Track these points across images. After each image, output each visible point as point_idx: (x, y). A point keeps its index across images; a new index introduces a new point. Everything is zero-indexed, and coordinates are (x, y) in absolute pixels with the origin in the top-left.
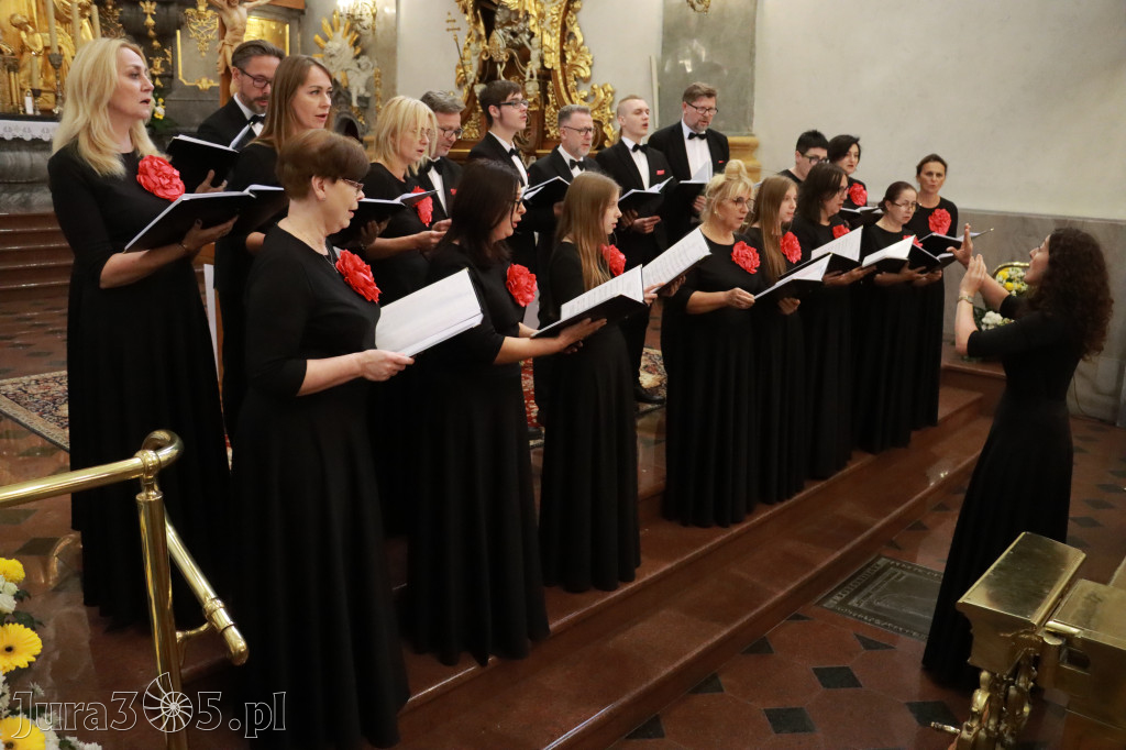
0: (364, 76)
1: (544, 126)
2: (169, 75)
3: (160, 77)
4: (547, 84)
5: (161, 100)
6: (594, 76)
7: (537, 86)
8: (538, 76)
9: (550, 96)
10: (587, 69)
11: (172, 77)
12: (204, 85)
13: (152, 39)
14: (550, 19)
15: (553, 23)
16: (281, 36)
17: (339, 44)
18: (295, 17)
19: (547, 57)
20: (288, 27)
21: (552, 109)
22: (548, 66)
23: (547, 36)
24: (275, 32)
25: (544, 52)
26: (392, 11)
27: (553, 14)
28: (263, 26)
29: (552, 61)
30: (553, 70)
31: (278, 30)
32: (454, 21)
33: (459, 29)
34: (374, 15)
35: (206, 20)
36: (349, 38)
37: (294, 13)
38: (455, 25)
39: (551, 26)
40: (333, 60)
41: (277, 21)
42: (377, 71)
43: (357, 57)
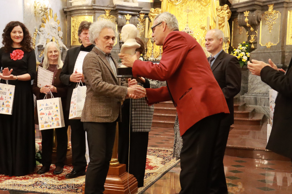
3: (254, 43)
11: (257, 43)
12: (269, 46)
13: (250, 27)
35: (273, 15)
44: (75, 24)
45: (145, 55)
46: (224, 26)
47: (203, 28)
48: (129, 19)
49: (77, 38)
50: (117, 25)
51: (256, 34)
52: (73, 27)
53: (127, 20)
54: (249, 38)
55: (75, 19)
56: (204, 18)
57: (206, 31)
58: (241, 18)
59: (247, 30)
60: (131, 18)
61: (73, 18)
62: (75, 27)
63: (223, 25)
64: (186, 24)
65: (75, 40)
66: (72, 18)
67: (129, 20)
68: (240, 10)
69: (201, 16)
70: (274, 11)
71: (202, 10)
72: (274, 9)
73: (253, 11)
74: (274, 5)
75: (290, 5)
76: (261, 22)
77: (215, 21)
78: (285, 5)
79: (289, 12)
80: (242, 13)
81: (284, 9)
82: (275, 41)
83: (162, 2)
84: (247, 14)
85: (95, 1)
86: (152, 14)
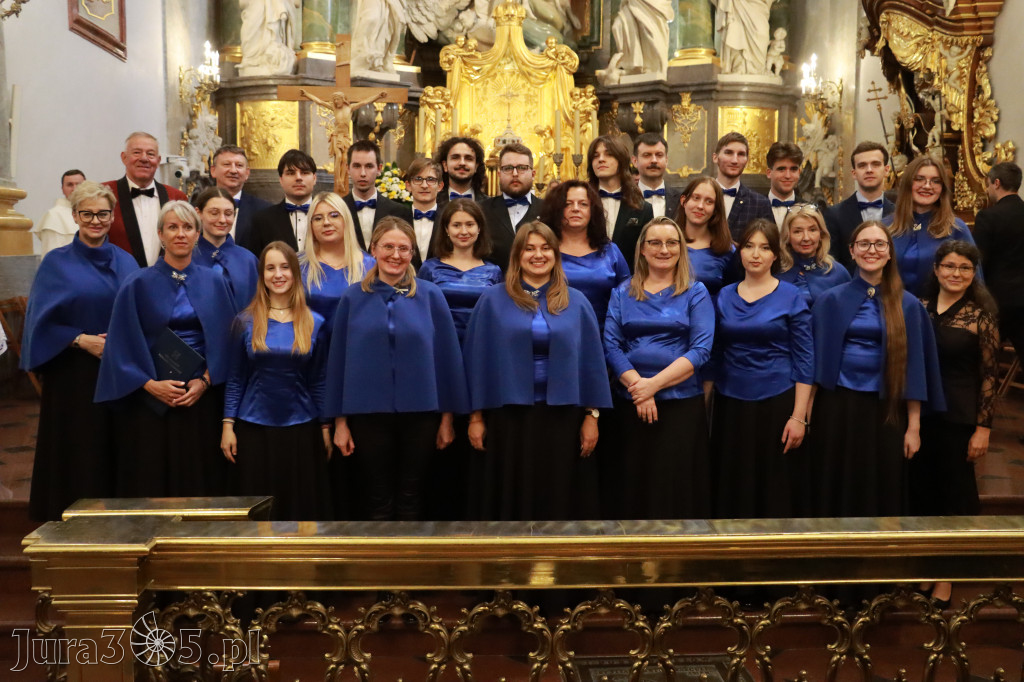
0: (832, 155)
1: (954, 197)
4: (958, 148)
6: (1000, 133)
7: (940, 149)
8: (941, 141)
9: (960, 161)
10: (993, 126)
12: (685, 172)
14: (956, 74)
15: (960, 78)
16: (767, 122)
17: (814, 125)
18: (786, 103)
19: (954, 118)
20: (777, 113)
21: (960, 177)
22: (955, 128)
23: (955, 94)
24: (761, 120)
25: (950, 113)
26: (853, 87)
27: (961, 68)
28: (745, 114)
29: (959, 121)
30: (960, 132)
31: (763, 117)
32: (880, 90)
33: (885, 98)
34: (841, 93)
35: (689, 114)
36: (822, 119)
37: (785, 99)
38: (880, 94)
39: (958, 82)
40: (809, 142)
41: (762, 108)
42: (841, 149)
43: (826, 137)
44: (249, 118)
46: (585, 131)
47: (541, 133)
48: (382, 109)
49: (257, 152)
52: (243, 125)
53: (377, 112)
55: (251, 108)
56: (534, 111)
57: (546, 140)
58: (626, 116)
60: (386, 108)
61: (241, 103)
62: (249, 128)
63: (583, 128)
64: (506, 123)
65: (252, 157)
66: (238, 105)
67: (382, 112)
68: (624, 99)
69: (529, 106)
70: (693, 105)
71: (531, 93)
72: (692, 101)
73: (652, 103)
74: (694, 93)
75: (723, 96)
76: (665, 127)
77: (567, 119)
78: (714, 96)
79: (720, 109)
80: (627, 105)
81: (713, 103)
82: (696, 164)
83: (449, 75)
84: (638, 107)
85: (301, 66)
86: (429, 100)
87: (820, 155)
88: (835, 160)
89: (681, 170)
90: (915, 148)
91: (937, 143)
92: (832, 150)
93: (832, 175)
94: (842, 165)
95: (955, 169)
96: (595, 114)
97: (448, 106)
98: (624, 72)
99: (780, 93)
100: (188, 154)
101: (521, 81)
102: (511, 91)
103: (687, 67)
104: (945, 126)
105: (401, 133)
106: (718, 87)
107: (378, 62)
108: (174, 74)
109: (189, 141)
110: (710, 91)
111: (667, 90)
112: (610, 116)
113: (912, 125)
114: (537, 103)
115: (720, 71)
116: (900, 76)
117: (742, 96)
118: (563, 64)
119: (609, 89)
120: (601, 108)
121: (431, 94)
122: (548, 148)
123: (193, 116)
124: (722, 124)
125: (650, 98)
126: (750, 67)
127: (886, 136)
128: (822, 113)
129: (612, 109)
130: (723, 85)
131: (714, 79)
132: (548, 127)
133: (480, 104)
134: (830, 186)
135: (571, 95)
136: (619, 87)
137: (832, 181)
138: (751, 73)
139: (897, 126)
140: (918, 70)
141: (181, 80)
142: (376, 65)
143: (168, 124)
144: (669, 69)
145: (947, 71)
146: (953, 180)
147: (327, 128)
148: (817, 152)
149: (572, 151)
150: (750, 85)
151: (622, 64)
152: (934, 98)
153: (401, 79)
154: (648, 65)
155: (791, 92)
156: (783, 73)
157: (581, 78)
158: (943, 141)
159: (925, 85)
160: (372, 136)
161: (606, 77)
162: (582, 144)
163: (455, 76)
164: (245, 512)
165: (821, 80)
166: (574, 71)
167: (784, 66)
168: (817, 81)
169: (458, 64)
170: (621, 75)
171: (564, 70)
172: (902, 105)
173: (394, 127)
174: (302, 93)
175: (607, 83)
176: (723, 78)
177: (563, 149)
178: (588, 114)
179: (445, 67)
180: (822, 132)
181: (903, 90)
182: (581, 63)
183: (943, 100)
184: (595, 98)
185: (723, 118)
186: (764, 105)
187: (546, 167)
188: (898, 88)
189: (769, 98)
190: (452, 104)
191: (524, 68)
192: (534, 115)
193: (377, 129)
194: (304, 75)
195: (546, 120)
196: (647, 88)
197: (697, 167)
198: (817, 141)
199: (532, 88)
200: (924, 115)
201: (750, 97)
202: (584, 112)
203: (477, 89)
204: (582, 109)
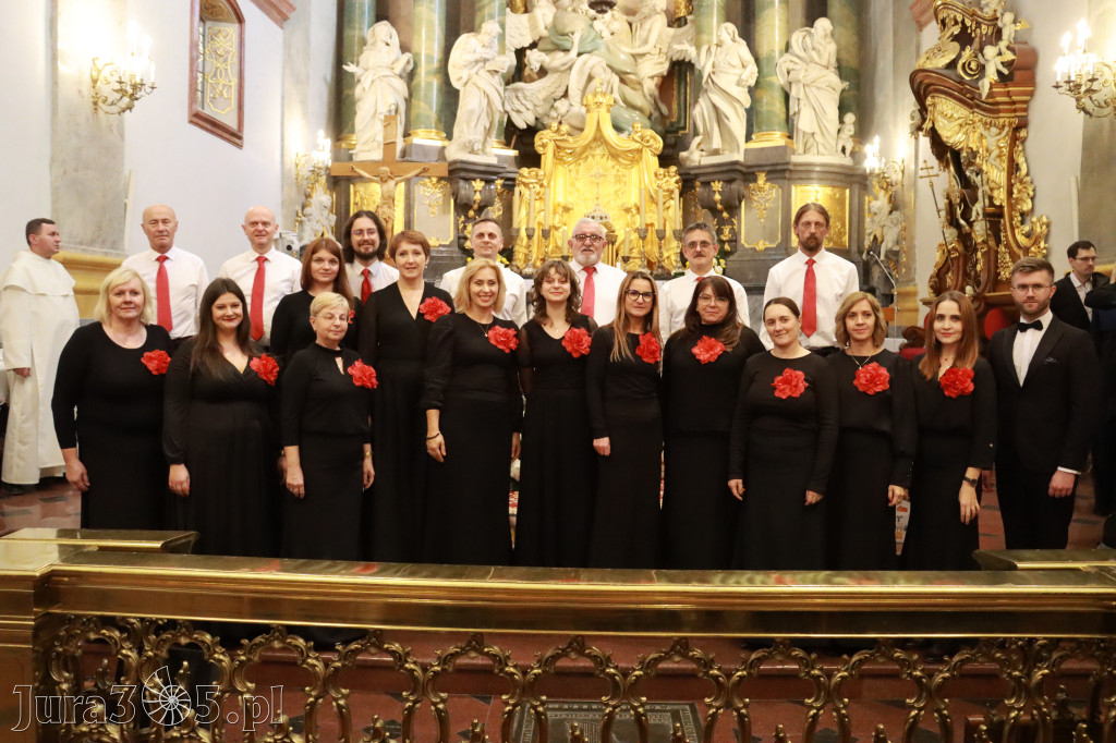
0: (896, 230)
1: (998, 267)
2: (734, 241)
3: (730, 241)
4: (999, 222)
5: (722, 261)
6: (1036, 208)
7: (983, 222)
8: (984, 216)
9: (1002, 234)
10: (1029, 201)
11: (736, 241)
12: (761, 246)
13: (721, 212)
14: (996, 152)
15: (999, 156)
16: (838, 199)
17: (879, 202)
18: (855, 182)
19: (995, 193)
20: (847, 191)
21: (1002, 249)
22: (997, 203)
23: (995, 171)
24: (832, 197)
25: (991, 189)
26: (913, 167)
27: (1000, 148)
28: (817, 192)
29: (1000, 197)
30: (1001, 207)
31: (835, 195)
32: (932, 168)
33: (937, 175)
34: (903, 172)
35: (765, 192)
36: (888, 196)
37: (855, 179)
38: (932, 172)
39: (998, 160)
40: (877, 218)
41: (833, 187)
42: (904, 224)
43: (891, 213)
44: (362, 199)
45: (514, 263)
46: (668, 208)
47: (628, 210)
48: (480, 188)
50: (452, 201)
51: (733, 224)
52: (356, 204)
53: (475, 191)
54: (719, 232)
55: (361, 188)
56: (622, 190)
57: (633, 216)
58: (706, 194)
59: (714, 217)
60: (484, 187)
61: (354, 185)
63: (667, 205)
64: (595, 201)
66: (352, 186)
67: (480, 192)
68: (702, 179)
69: (618, 186)
70: (768, 184)
71: (620, 173)
72: (767, 180)
73: (729, 181)
74: (769, 173)
75: (795, 176)
76: (743, 203)
77: (651, 197)
78: (787, 175)
79: (793, 187)
80: (707, 184)
81: (786, 182)
82: (771, 239)
83: (543, 157)
84: (717, 186)
85: (408, 151)
86: (524, 180)
87: (885, 228)
88: (899, 234)
89: (757, 244)
90: (962, 222)
91: (981, 217)
92: (896, 225)
93: (896, 248)
94: (904, 239)
95: (998, 242)
96: (677, 193)
97: (542, 186)
98: (704, 153)
99: (850, 173)
100: (302, 230)
101: (611, 163)
102: (601, 171)
103: (762, 149)
104: (987, 201)
105: (499, 210)
106: (791, 167)
107: (477, 146)
108: (291, 159)
109: (303, 218)
110: (784, 171)
111: (744, 169)
112: (693, 194)
113: (958, 200)
114: (625, 183)
115: (794, 152)
116: (949, 155)
117: (814, 175)
118: (648, 147)
119: (690, 169)
120: (683, 187)
121: (526, 174)
122: (635, 223)
123: (308, 196)
124: (796, 200)
125: (726, 176)
126: (821, 148)
127: (939, 211)
128: (886, 190)
129: (694, 188)
130: (796, 165)
131: (787, 160)
132: (636, 205)
133: (573, 184)
134: (894, 258)
135: (656, 175)
136: (699, 167)
137: (896, 254)
138: (823, 155)
139: (946, 201)
140: (962, 149)
141: (297, 165)
142: (476, 148)
143: (282, 203)
144: (746, 150)
145: (987, 150)
146: (997, 252)
147: (430, 206)
148: (883, 227)
149: (656, 227)
150: (822, 165)
151: (702, 147)
152: (977, 174)
153: (499, 161)
154: (727, 147)
155: (860, 172)
156: (853, 154)
157: (665, 160)
158: (986, 215)
159: (971, 164)
160: (471, 213)
161: (687, 158)
162: (665, 220)
163: (548, 159)
164: (158, 545)
165: (884, 160)
166: (658, 153)
167: (853, 148)
168: (880, 161)
169: (551, 148)
170: (701, 156)
171: (649, 153)
172: (950, 182)
173: (492, 204)
174: (353, 168)
175: (688, 164)
176: (795, 159)
177: (647, 225)
178: (672, 192)
179: (540, 150)
180: (887, 208)
181: (952, 168)
182: (666, 146)
183: (984, 176)
184: (678, 177)
185: (796, 196)
186: (835, 184)
187: (631, 241)
188: (947, 166)
189: (839, 177)
190: (545, 183)
191: (613, 151)
192: (623, 194)
193: (476, 206)
194: (409, 158)
195: (633, 198)
196: (725, 168)
197: (772, 241)
198: (883, 217)
199: (621, 169)
200: (969, 190)
201: (821, 176)
202: (668, 190)
203: (570, 171)
204: (666, 188)
